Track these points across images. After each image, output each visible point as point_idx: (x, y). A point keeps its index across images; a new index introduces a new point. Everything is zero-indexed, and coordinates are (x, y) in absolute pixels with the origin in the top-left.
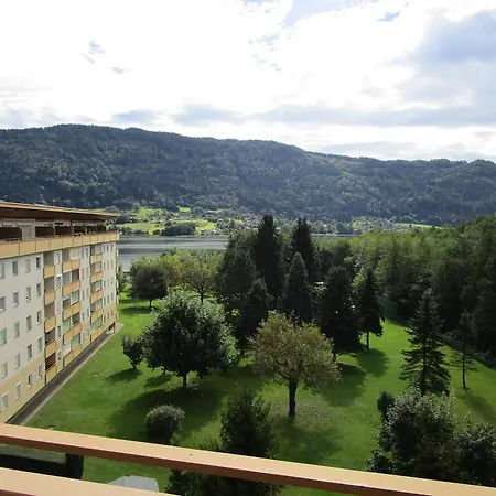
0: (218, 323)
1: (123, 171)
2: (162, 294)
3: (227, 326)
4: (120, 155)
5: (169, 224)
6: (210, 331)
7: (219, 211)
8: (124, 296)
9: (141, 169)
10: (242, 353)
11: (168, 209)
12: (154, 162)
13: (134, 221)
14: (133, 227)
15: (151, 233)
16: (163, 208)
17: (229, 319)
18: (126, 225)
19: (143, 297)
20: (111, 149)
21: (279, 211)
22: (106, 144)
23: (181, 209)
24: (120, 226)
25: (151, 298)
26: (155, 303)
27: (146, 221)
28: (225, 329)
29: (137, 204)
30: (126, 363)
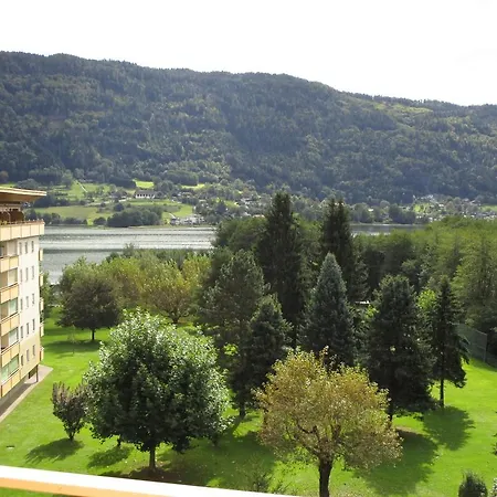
0: (205, 367)
1: (46, 124)
2: (110, 320)
3: (221, 371)
4: (41, 98)
5: (119, 208)
6: (191, 380)
7: (200, 186)
8: (52, 323)
9: (73, 119)
10: (242, 414)
11: (119, 184)
12: (95, 109)
13: (64, 203)
14: (62, 212)
15: (90, 222)
16: (111, 181)
17: (222, 361)
18: (50, 211)
19: (81, 326)
20: (27, 88)
21: (296, 187)
22: (19, 79)
23: (140, 184)
24: (42, 211)
25: (93, 327)
26: (101, 335)
27: (82, 203)
28: (216, 377)
29: (68, 175)
30: (58, 430)
